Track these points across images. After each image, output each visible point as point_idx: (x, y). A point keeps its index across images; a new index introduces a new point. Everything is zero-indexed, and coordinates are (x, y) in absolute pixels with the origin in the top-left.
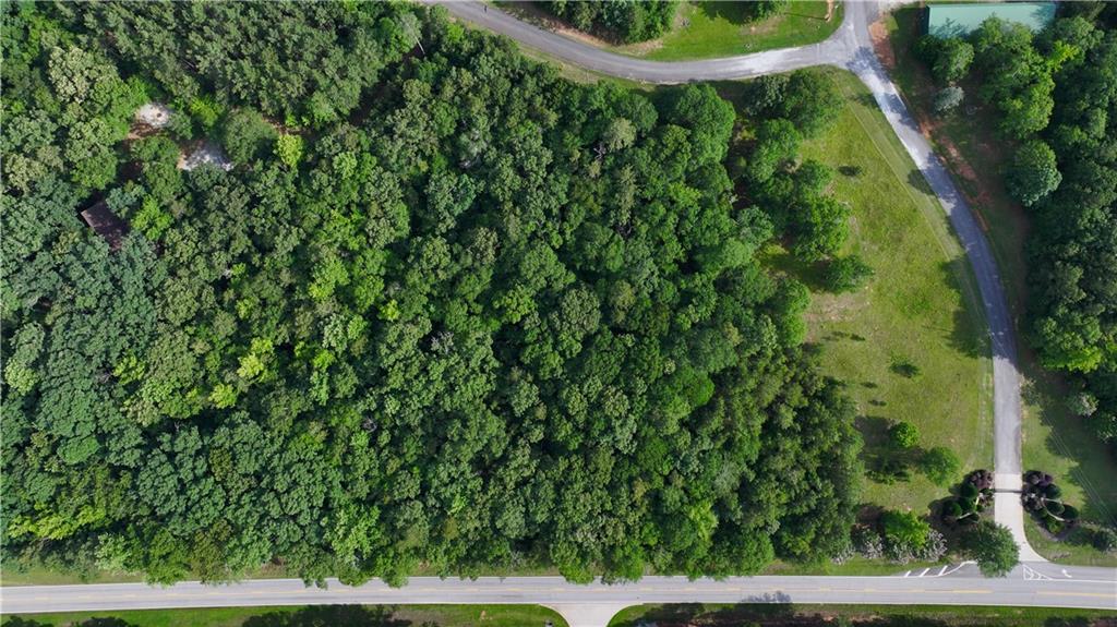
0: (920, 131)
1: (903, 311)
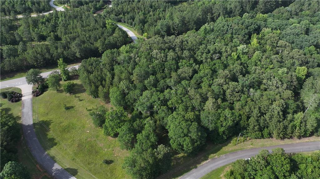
1: (73, 124)
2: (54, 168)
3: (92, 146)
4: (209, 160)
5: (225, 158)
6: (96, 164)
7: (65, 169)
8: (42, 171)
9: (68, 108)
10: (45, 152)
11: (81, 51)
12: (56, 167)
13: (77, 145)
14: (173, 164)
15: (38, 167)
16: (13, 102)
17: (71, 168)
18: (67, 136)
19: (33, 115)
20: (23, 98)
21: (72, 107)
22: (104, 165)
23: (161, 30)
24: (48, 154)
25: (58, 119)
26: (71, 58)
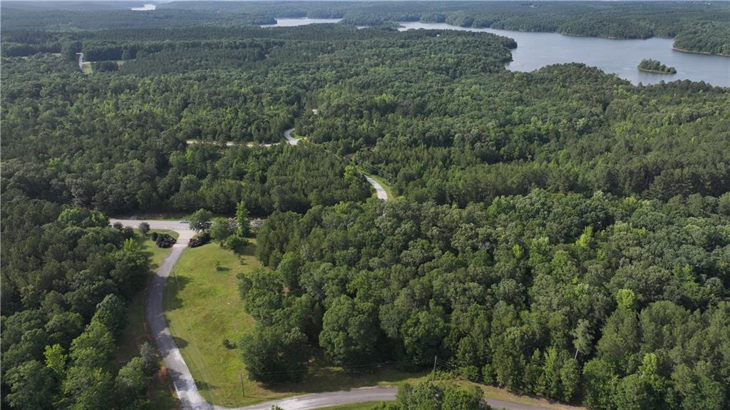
0: (167, 369)
1: (215, 290)
2: (162, 332)
3: (222, 322)
4: (374, 387)
6: (214, 343)
7: (174, 338)
9: (220, 269)
10: (163, 312)
11: (282, 201)
12: (166, 332)
13: (204, 315)
14: (317, 375)
15: (145, 325)
16: (160, 246)
17: (182, 338)
18: (200, 301)
19: (174, 267)
20: (175, 246)
21: (227, 270)
22: (223, 348)
23: (429, 195)
24: (165, 316)
25: (201, 279)
26: (266, 209)
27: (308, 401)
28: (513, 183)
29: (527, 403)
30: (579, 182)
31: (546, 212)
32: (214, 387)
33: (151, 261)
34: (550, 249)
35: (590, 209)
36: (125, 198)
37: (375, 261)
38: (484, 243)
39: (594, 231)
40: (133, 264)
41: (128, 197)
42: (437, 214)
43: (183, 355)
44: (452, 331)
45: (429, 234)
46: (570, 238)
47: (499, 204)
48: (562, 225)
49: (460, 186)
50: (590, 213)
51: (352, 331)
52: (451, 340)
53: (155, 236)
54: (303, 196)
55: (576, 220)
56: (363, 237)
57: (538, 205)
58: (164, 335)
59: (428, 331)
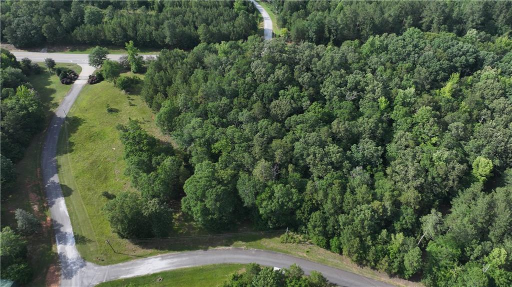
0: (52, 220)
1: (104, 133)
2: (52, 179)
3: (106, 169)
4: (231, 248)
5: (254, 255)
6: (95, 193)
7: (61, 185)
8: (39, 177)
9: (111, 111)
10: (55, 157)
11: (174, 35)
12: (55, 179)
13: (91, 161)
14: (181, 231)
15: (38, 171)
16: (63, 83)
17: (69, 186)
18: (89, 145)
19: (72, 107)
20: (76, 82)
21: (117, 111)
22: (103, 198)
23: (309, 28)
24: (56, 161)
25: (93, 120)
26: (159, 43)
27: (169, 261)
28: (390, 16)
29: (369, 276)
30: (454, 15)
31: (416, 55)
32: (90, 241)
33: (52, 99)
34: (415, 101)
35: (461, 53)
36: (32, 32)
37: (244, 115)
38: (352, 92)
39: (461, 76)
40: (25, 112)
41: (34, 31)
42: (311, 57)
43: (68, 206)
44: (305, 204)
45: (300, 80)
46: (437, 84)
47: (372, 45)
48: (430, 70)
49: (339, 20)
50: (460, 57)
51: (209, 203)
52: (303, 213)
53: (59, 71)
54: (193, 29)
55: (446, 64)
56: (237, 86)
57: (410, 48)
58: (54, 183)
59: (282, 205)
